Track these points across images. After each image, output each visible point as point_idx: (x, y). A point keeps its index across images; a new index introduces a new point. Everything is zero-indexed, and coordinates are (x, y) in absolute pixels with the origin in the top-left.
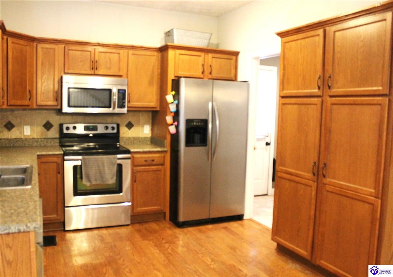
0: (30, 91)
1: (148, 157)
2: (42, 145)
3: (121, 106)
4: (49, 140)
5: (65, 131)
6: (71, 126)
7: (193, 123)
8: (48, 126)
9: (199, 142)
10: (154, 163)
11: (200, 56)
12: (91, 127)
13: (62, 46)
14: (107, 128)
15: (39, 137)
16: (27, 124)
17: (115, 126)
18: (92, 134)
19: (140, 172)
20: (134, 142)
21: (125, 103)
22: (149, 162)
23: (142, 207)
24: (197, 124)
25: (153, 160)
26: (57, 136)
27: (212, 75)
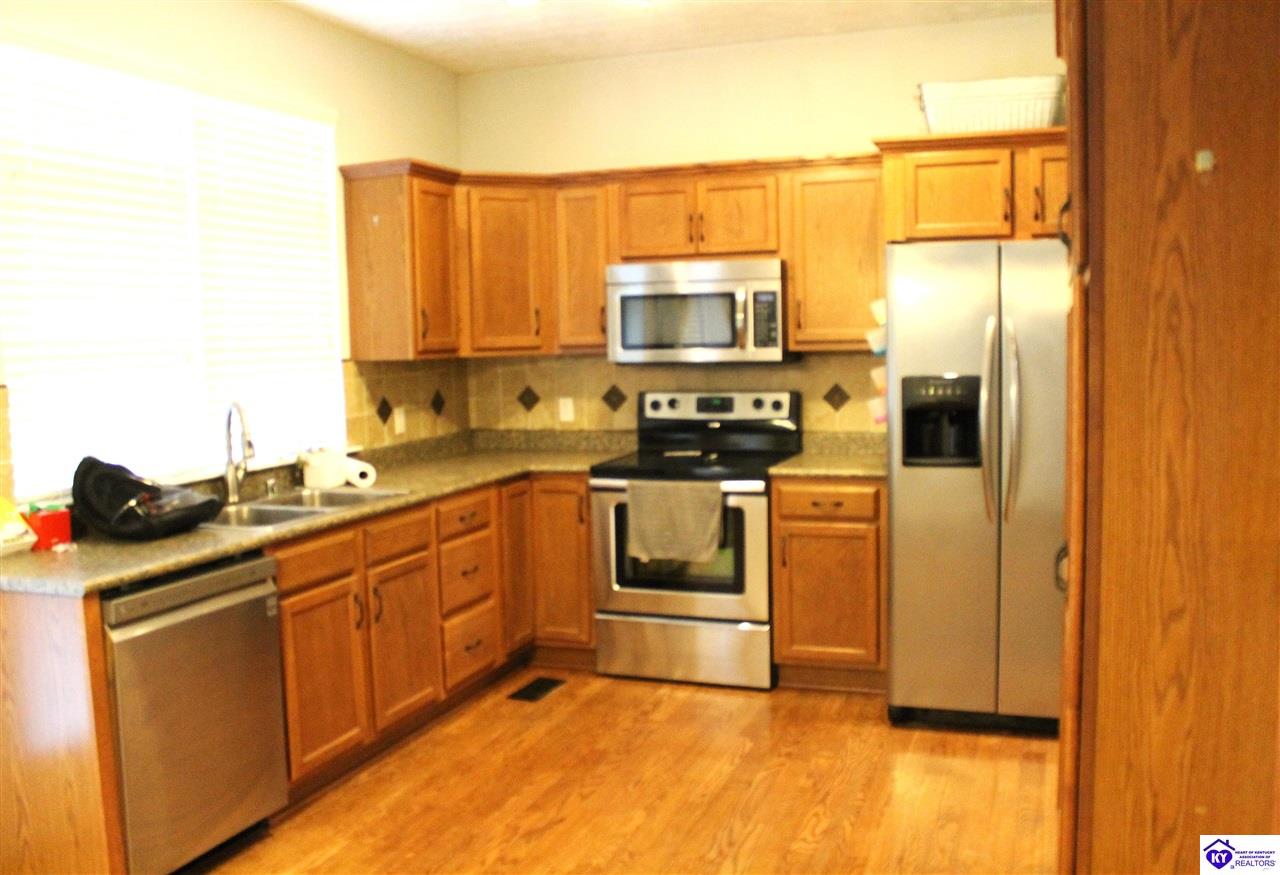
0: (537, 313)
1: (825, 495)
2: (600, 448)
3: (764, 341)
4: (616, 435)
5: (650, 413)
6: (664, 398)
7: (927, 390)
8: (614, 398)
9: (952, 450)
10: (842, 511)
11: (995, 162)
12: (717, 402)
13: (613, 189)
14: (758, 404)
15: (593, 427)
16: (566, 394)
17: (785, 398)
18: (718, 421)
19: (800, 536)
20: (848, 449)
21: (775, 329)
22: (828, 509)
23: (807, 641)
24: (940, 392)
25: (838, 505)
26: (633, 424)
27: (1044, 220)
